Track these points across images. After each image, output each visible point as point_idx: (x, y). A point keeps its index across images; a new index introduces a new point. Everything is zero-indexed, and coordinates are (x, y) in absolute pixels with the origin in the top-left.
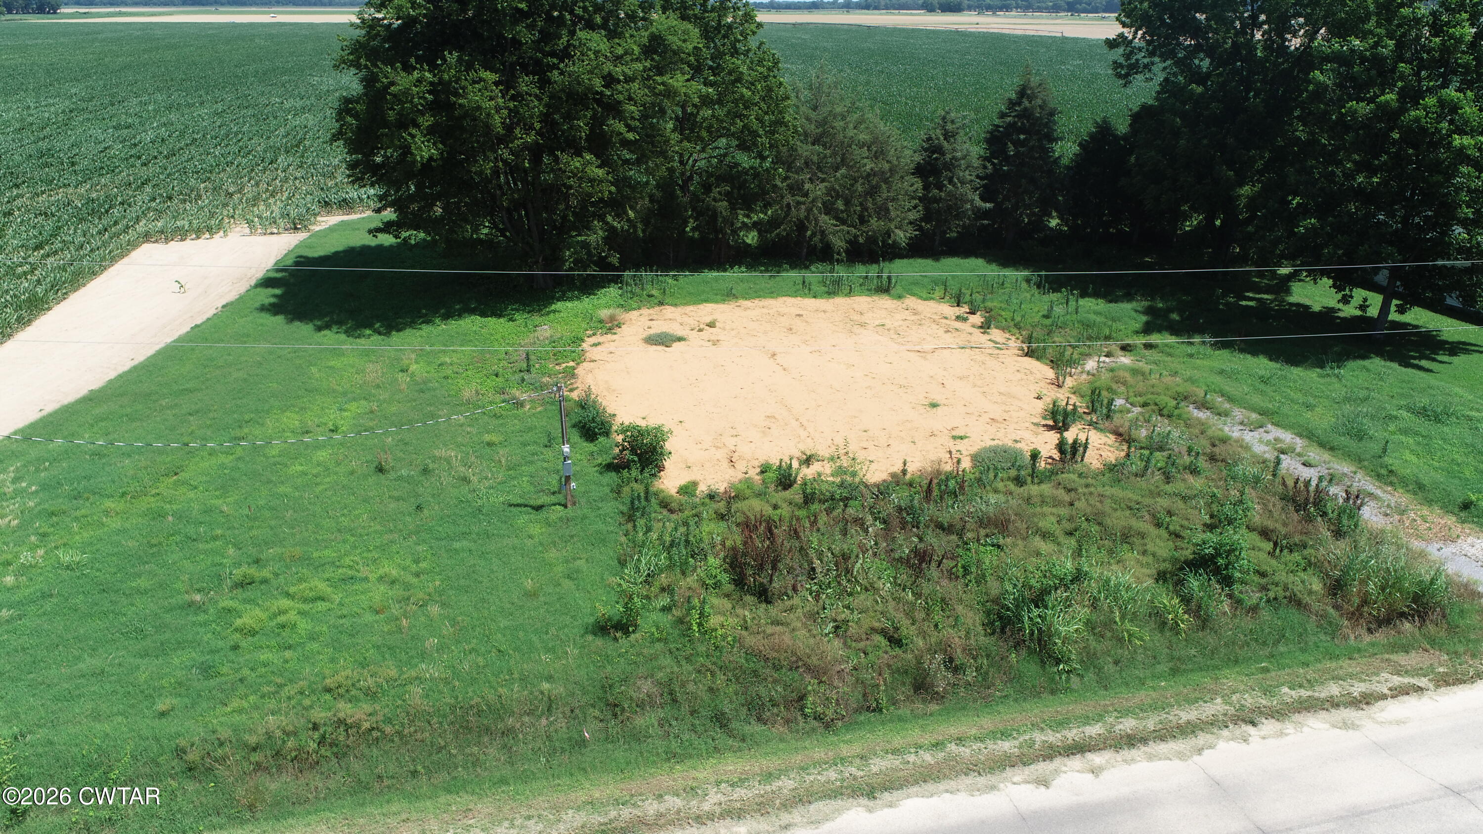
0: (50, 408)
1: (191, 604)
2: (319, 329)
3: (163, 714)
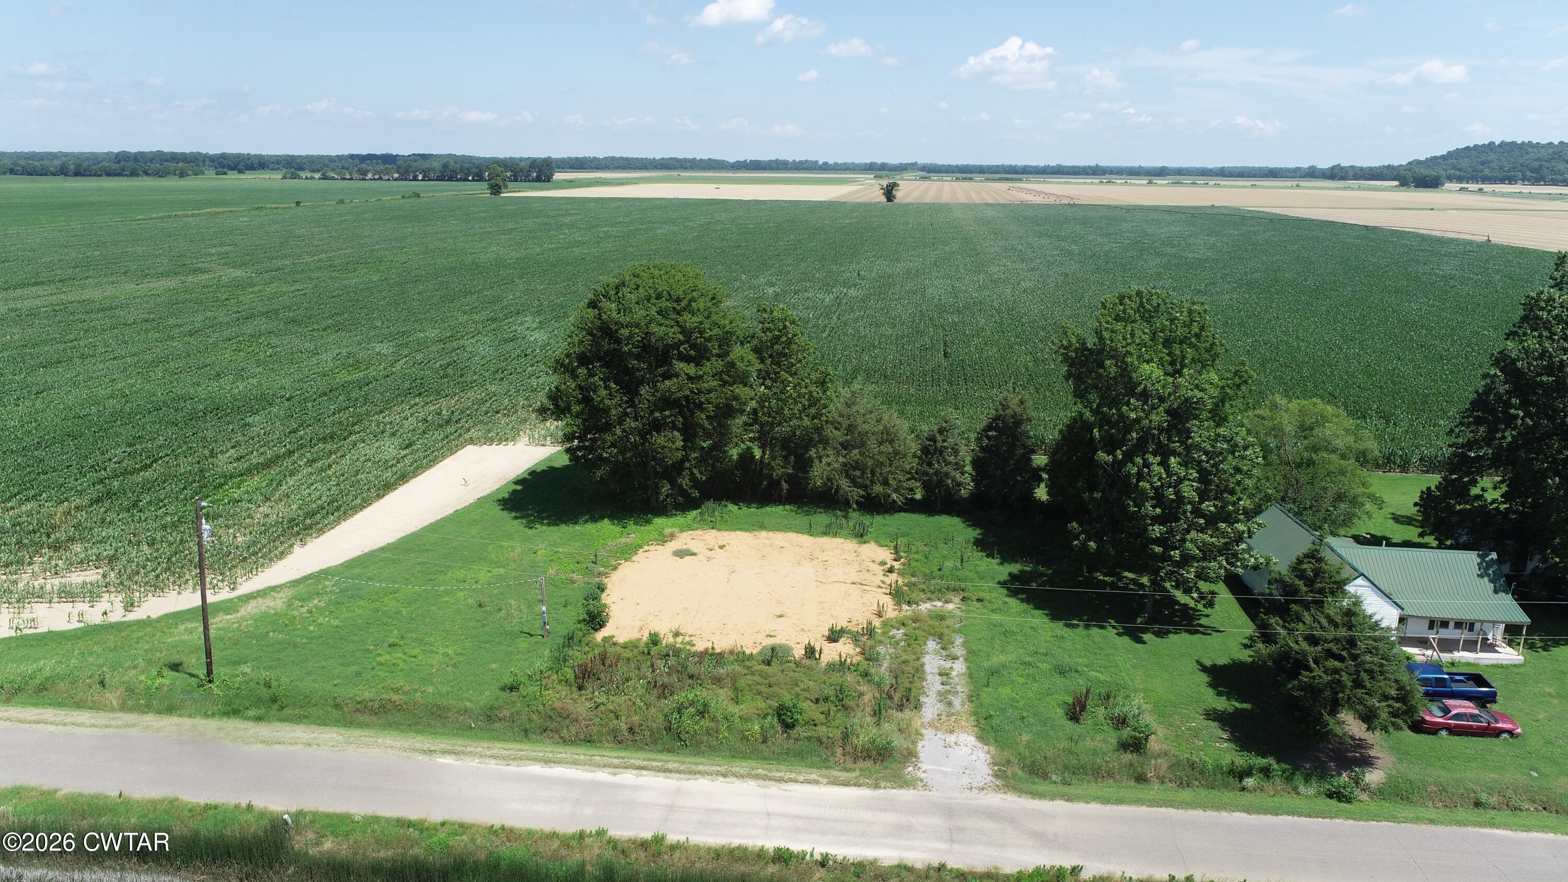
0: (367, 550)
1: (368, 650)
2: (516, 518)
3: (336, 685)
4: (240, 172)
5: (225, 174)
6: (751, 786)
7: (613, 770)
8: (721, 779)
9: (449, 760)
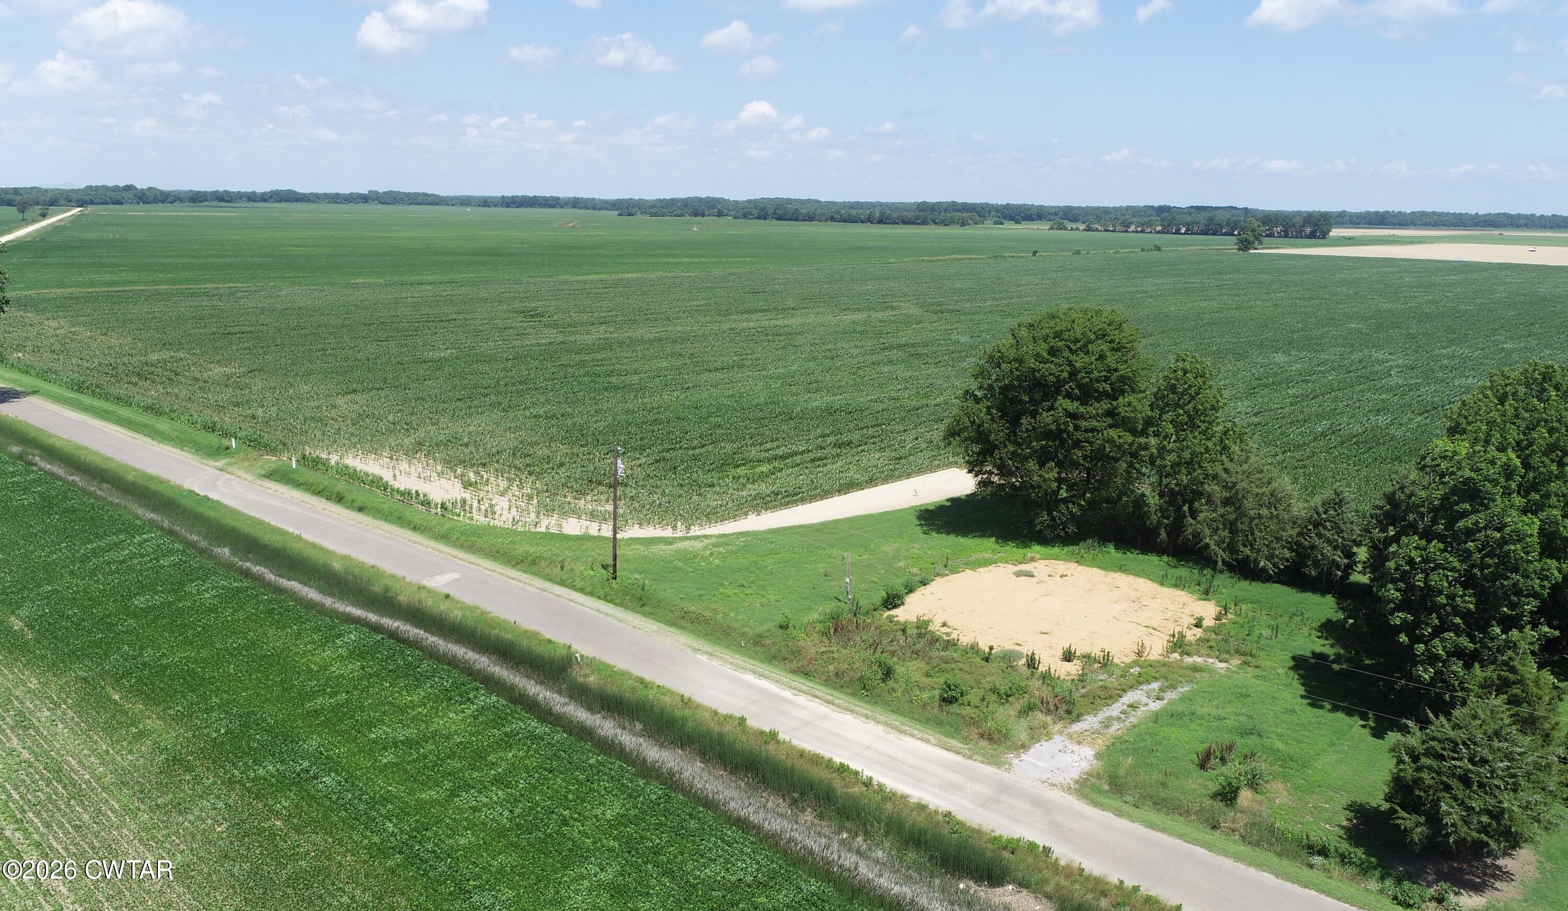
3: (682, 599)
4: (1017, 222)
5: (1002, 224)
6: (879, 730)
7: (797, 692)
8: (863, 719)
9: (704, 658)
